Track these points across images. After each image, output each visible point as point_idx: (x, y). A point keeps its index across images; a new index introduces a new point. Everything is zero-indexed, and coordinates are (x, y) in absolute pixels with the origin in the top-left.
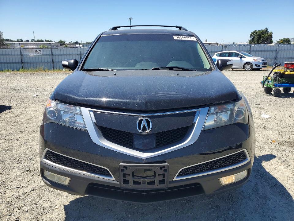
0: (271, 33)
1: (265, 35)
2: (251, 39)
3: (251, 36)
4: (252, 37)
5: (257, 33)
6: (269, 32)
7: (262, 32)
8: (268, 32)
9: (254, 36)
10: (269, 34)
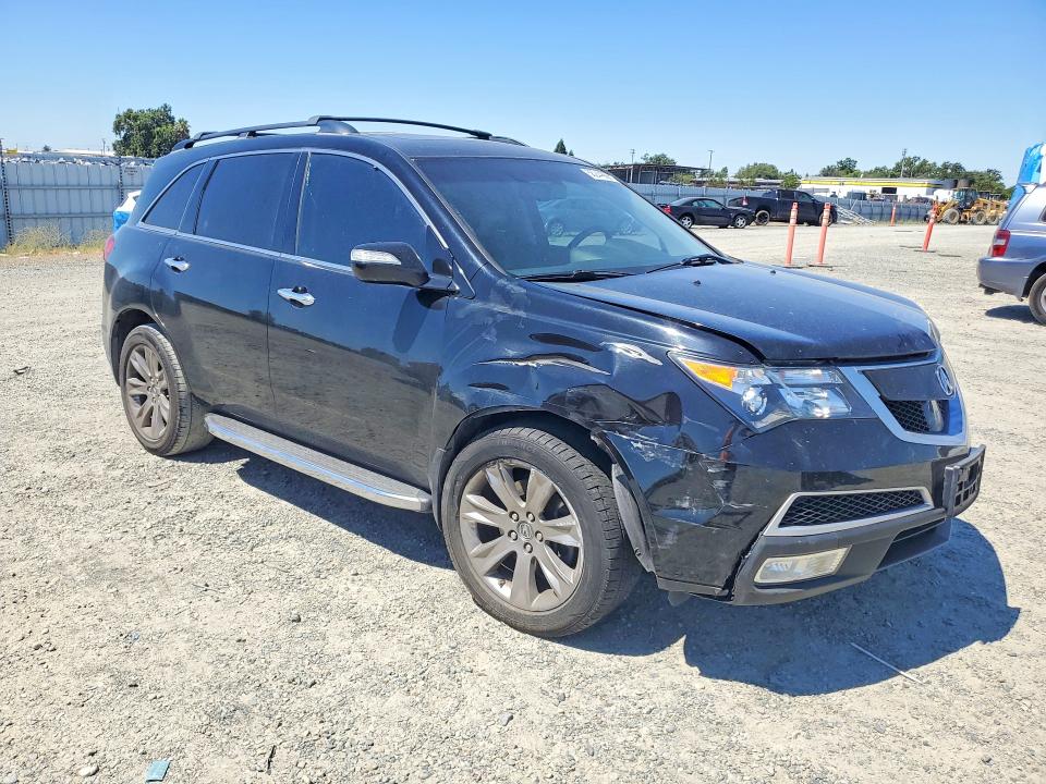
0: (184, 123)
1: (166, 130)
2: (119, 138)
3: (118, 128)
4: (123, 134)
5: (136, 118)
6: (177, 120)
7: (153, 119)
8: (172, 120)
9: (128, 130)
10: (178, 126)
